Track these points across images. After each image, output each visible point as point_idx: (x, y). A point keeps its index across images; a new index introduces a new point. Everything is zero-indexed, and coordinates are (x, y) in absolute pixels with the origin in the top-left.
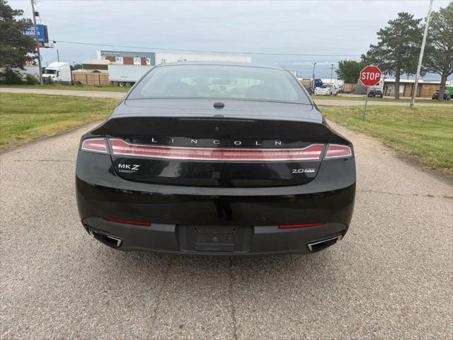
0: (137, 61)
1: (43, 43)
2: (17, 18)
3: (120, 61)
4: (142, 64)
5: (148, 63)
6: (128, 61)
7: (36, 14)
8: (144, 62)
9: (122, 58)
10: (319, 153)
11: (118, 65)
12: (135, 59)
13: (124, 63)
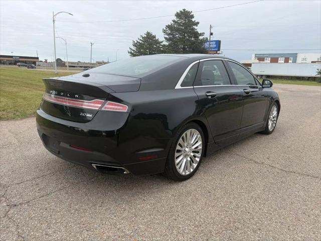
0: (281, 60)
1: (217, 51)
2: (201, 38)
3: (268, 61)
4: (285, 62)
5: (290, 62)
6: (274, 60)
7: (211, 34)
8: (287, 61)
9: (270, 59)
10: (100, 105)
11: (265, 63)
12: (279, 59)
13: (271, 62)
